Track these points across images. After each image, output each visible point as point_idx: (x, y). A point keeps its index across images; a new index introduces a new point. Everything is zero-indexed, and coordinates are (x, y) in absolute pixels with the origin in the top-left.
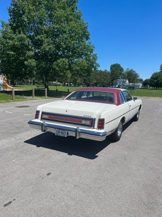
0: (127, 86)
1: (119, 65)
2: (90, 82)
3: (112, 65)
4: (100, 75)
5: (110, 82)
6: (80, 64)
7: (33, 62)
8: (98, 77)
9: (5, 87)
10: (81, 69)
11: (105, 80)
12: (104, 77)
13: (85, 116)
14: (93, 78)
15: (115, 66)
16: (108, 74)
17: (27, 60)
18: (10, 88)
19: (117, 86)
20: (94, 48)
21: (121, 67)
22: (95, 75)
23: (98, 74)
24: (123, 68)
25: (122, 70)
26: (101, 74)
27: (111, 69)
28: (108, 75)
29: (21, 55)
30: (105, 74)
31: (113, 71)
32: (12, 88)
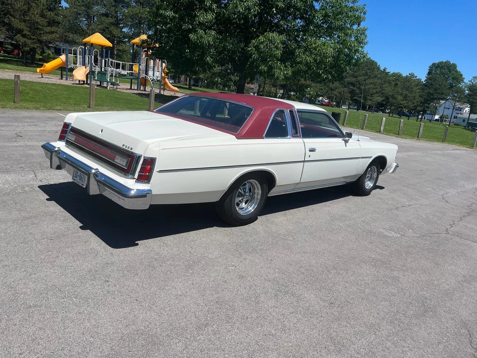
0: (464, 121)
1: (454, 66)
2: (365, 99)
3: (434, 64)
4: (396, 84)
5: (418, 106)
6: (315, 49)
7: (209, 37)
8: (388, 90)
9: (162, 87)
10: (315, 60)
11: (406, 97)
12: (405, 92)
13: (124, 147)
14: (374, 91)
15: (442, 68)
16: (417, 86)
17: (196, 31)
18: (173, 91)
19: (437, 117)
20: (365, 13)
21: (457, 72)
22: (382, 84)
23: (390, 83)
24: (462, 75)
25: (458, 78)
26: (399, 83)
27: (429, 73)
28: (415, 89)
29: (187, 20)
30: (408, 84)
31: (430, 79)
32: (177, 92)
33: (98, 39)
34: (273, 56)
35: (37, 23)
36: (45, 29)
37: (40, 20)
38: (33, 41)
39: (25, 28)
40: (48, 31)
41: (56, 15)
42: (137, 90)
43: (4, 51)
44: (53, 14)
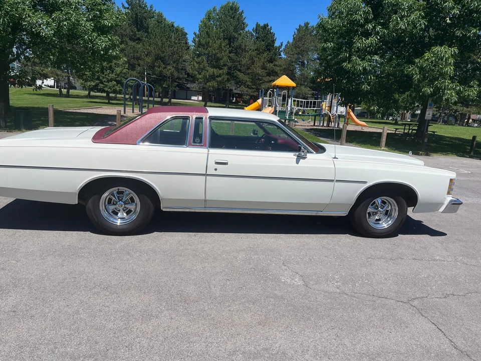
18: (360, 125)
32: (365, 126)
33: (284, 81)
34: (443, 75)
35: (258, 74)
36: (264, 79)
37: (260, 71)
38: (253, 90)
39: (248, 80)
40: (266, 80)
41: (274, 65)
42: (327, 126)
43: (243, 101)
44: (272, 65)
